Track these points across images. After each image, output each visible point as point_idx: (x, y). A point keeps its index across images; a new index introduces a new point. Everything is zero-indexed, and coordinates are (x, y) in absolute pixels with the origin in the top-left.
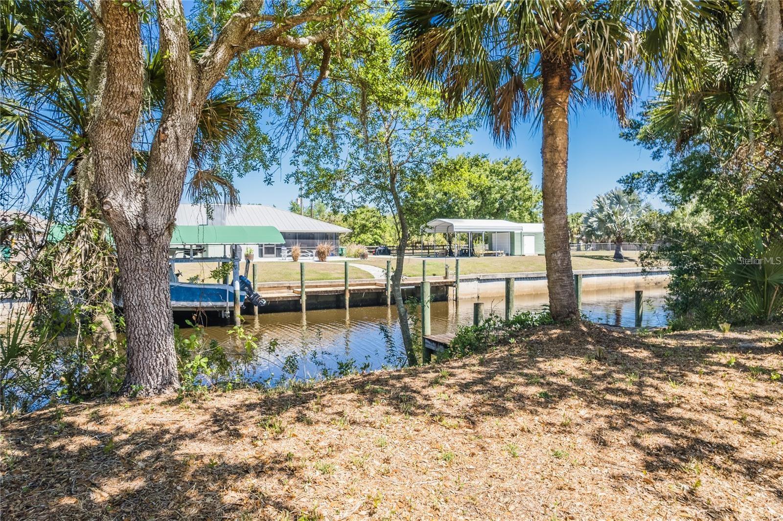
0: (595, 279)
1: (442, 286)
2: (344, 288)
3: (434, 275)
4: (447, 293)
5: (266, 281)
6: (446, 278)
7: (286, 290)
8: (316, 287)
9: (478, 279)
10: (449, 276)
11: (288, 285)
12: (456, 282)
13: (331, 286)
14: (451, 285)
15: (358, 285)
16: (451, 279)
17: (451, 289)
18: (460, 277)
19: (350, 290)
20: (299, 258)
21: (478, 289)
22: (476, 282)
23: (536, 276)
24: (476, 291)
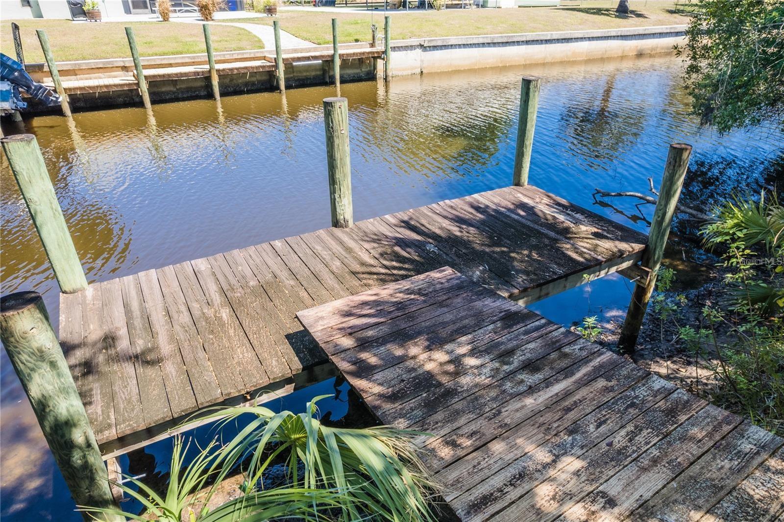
0: (585, 45)
1: (368, 58)
2: (207, 67)
3: (357, 41)
4: (375, 68)
5: (84, 59)
6: (372, 45)
7: (121, 73)
8: (170, 65)
9: (421, 46)
10: (377, 42)
11: (122, 64)
12: (385, 52)
13: (193, 64)
14: (379, 57)
15: (237, 60)
16: (380, 47)
17: (380, 63)
18: (391, 43)
19: (218, 71)
20: (171, 15)
21: (422, 61)
22: (419, 51)
23: (505, 40)
24: (418, 64)
